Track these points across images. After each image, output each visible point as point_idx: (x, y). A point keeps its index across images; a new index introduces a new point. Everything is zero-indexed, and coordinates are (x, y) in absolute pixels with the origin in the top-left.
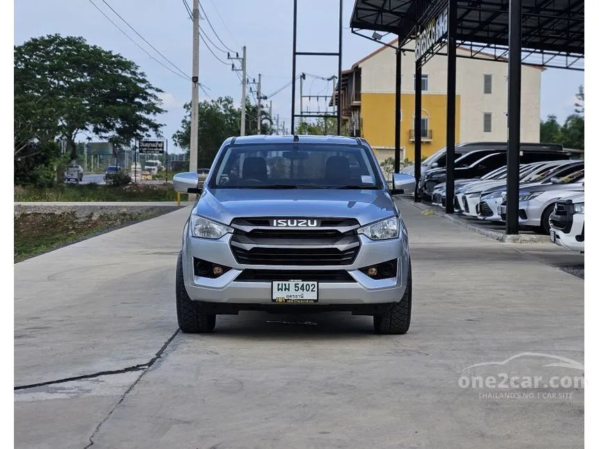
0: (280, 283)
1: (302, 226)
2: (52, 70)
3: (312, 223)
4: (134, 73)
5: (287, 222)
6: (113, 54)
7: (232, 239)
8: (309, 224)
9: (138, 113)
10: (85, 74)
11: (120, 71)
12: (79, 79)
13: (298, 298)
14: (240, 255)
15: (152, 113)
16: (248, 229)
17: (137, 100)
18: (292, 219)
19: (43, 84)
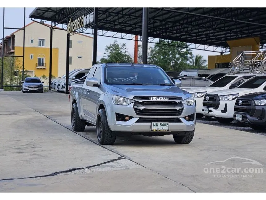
0: (154, 123)
1: (162, 100)
3: (166, 99)
5: (156, 98)
7: (134, 105)
8: (165, 99)
13: (161, 129)
14: (138, 111)
16: (141, 101)
18: (158, 97)
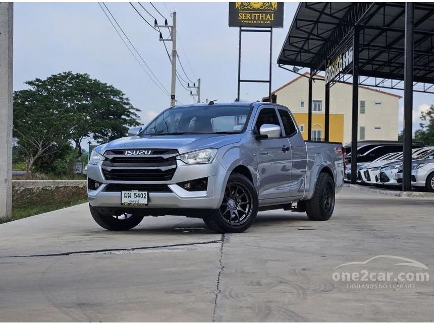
0: (126, 192)
1: (141, 154)
2: (66, 96)
3: (148, 152)
4: (121, 98)
6: (108, 85)
7: (103, 164)
8: (146, 153)
9: (124, 126)
10: (89, 99)
11: (112, 97)
12: (84, 102)
13: (136, 203)
14: (106, 174)
15: (132, 126)
17: (123, 117)
18: (137, 150)
19: (60, 106)
